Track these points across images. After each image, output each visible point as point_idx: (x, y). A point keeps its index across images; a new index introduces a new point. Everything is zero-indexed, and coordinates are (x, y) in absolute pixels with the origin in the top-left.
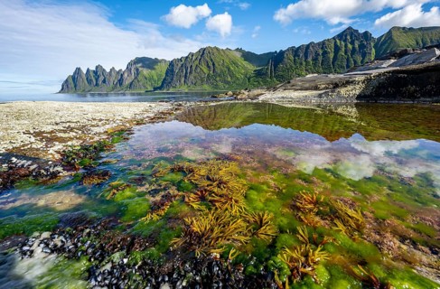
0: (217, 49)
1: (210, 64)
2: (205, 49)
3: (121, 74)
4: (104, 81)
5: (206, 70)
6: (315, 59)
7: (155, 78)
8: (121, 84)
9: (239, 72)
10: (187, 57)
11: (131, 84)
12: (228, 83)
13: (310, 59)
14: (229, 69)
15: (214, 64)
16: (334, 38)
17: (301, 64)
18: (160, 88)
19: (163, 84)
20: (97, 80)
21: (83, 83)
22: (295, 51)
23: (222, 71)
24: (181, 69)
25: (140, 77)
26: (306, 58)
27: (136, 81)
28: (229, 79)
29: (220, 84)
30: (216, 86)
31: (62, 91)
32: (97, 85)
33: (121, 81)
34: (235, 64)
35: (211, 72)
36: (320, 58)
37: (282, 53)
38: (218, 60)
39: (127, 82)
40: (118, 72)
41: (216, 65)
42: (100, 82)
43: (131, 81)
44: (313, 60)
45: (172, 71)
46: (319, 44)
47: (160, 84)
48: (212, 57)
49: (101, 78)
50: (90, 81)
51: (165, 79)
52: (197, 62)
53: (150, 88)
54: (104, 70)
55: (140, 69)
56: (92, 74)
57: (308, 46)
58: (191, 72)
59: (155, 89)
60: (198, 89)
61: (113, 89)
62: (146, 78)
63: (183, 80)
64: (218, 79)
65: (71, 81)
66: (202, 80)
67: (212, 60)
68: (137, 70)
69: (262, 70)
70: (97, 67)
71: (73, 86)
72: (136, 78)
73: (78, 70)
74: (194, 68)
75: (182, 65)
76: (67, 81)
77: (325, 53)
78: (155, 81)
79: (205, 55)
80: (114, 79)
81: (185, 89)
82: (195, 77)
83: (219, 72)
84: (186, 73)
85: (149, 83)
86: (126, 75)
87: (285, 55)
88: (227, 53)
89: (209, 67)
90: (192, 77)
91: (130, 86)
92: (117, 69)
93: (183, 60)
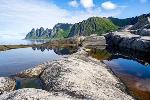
0: (98, 18)
1: (94, 25)
2: (91, 18)
4: (43, 34)
5: (91, 29)
8: (50, 36)
10: (82, 22)
11: (54, 35)
14: (104, 28)
15: (95, 25)
18: (67, 37)
19: (69, 36)
20: (40, 34)
21: (34, 35)
23: (100, 28)
24: (78, 28)
25: (59, 33)
31: (26, 38)
32: (40, 36)
33: (50, 34)
34: (107, 25)
35: (94, 30)
37: (137, 18)
38: (98, 23)
39: (52, 35)
41: (97, 25)
43: (54, 34)
45: (74, 29)
47: (68, 35)
49: (42, 33)
50: (37, 34)
51: (70, 33)
52: (87, 25)
53: (62, 38)
54: (44, 29)
55: (59, 29)
56: (38, 31)
58: (83, 30)
59: (65, 38)
61: (46, 38)
62: (61, 33)
63: (79, 33)
65: (30, 34)
66: (89, 34)
67: (95, 23)
68: (58, 29)
70: (41, 28)
71: (30, 36)
72: (56, 33)
73: (33, 29)
74: (85, 27)
75: (79, 26)
76: (28, 34)
78: (65, 34)
79: (91, 21)
80: (47, 33)
82: (85, 32)
83: (98, 29)
84: (81, 30)
85: (62, 35)
86: (52, 31)
87: (139, 19)
88: (103, 19)
89: (93, 27)
90: (83, 32)
91: (54, 36)
92: (49, 29)
93: (80, 24)
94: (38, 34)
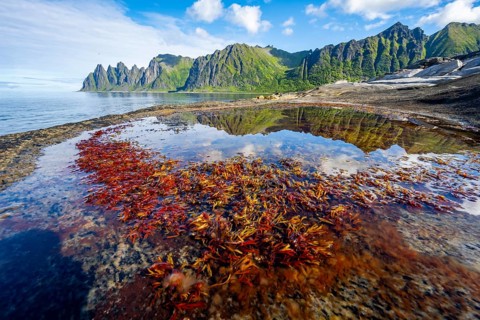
0: (246, 46)
1: (238, 63)
2: (232, 46)
3: (143, 73)
4: (126, 80)
5: (233, 70)
6: (355, 60)
7: (179, 77)
8: (143, 83)
9: (269, 73)
10: (213, 55)
11: (153, 83)
12: (256, 84)
13: (349, 60)
14: (258, 69)
15: (241, 64)
16: (379, 36)
17: (339, 65)
18: (183, 88)
19: (186, 85)
20: (118, 78)
21: (104, 81)
22: (333, 50)
23: (250, 71)
24: (206, 68)
25: (163, 77)
26: (345, 57)
27: (158, 80)
28: (258, 80)
29: (248, 86)
30: (243, 88)
31: (84, 89)
32: (118, 83)
33: (143, 80)
34: (264, 63)
35: (239, 72)
36: (361, 59)
37: (318, 52)
38: (246, 59)
39: (149, 81)
40: (140, 70)
41: (244, 64)
42: (122, 81)
43: (153, 80)
44: (353, 60)
45: (197, 70)
46: (360, 42)
47: (183, 84)
48: (240, 55)
49: (123, 76)
50: (111, 80)
51: (189, 79)
52: (224, 61)
53: (173, 89)
54: (126, 68)
55: (163, 67)
56: (113, 72)
57: (348, 45)
58: (217, 72)
59: (179, 89)
60: (223, 90)
61: (135, 88)
62: (169, 77)
63: (208, 80)
64: (245, 80)
65: (92, 78)
66: (228, 81)
67: (239, 59)
68: (160, 68)
69: (293, 71)
70: (118, 65)
71: (94, 84)
72: (158, 77)
73: (99, 66)
74: (220, 67)
75: (207, 64)
76: (88, 79)
77: (367, 52)
78: (178, 81)
79: (233, 53)
80: (135, 78)
81: (209, 90)
82: (221, 78)
83: (247, 72)
84: (212, 72)
85: (172, 83)
86: (148, 74)
87: (321, 55)
88: (257, 50)
89: (236, 66)
90: (217, 77)
91: (153, 85)
92: (139, 67)
93: (209, 58)
94: (112, 78)
